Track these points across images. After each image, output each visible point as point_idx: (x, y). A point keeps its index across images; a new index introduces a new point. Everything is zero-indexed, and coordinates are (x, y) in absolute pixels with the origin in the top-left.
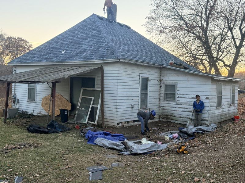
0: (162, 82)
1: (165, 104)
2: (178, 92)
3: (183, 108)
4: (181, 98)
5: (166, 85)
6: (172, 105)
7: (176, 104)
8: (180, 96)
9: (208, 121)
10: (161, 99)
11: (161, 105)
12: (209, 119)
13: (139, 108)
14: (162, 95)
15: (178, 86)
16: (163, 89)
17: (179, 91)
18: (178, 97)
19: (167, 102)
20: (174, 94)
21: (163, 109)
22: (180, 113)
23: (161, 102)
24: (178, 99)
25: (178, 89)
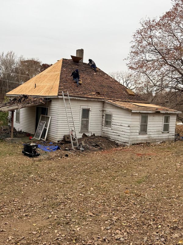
0: (104, 112)
1: (105, 129)
2: (113, 121)
3: (115, 133)
4: (114, 125)
5: (106, 115)
6: (109, 130)
7: (111, 129)
8: (114, 123)
9: (128, 143)
10: (103, 125)
11: (103, 130)
12: (129, 142)
13: (80, 131)
14: (104, 122)
15: (113, 115)
16: (104, 117)
17: (113, 119)
18: (113, 124)
19: (106, 128)
20: (110, 122)
21: (104, 133)
22: (113, 136)
23: (103, 127)
24: (112, 126)
25: (113, 118)
